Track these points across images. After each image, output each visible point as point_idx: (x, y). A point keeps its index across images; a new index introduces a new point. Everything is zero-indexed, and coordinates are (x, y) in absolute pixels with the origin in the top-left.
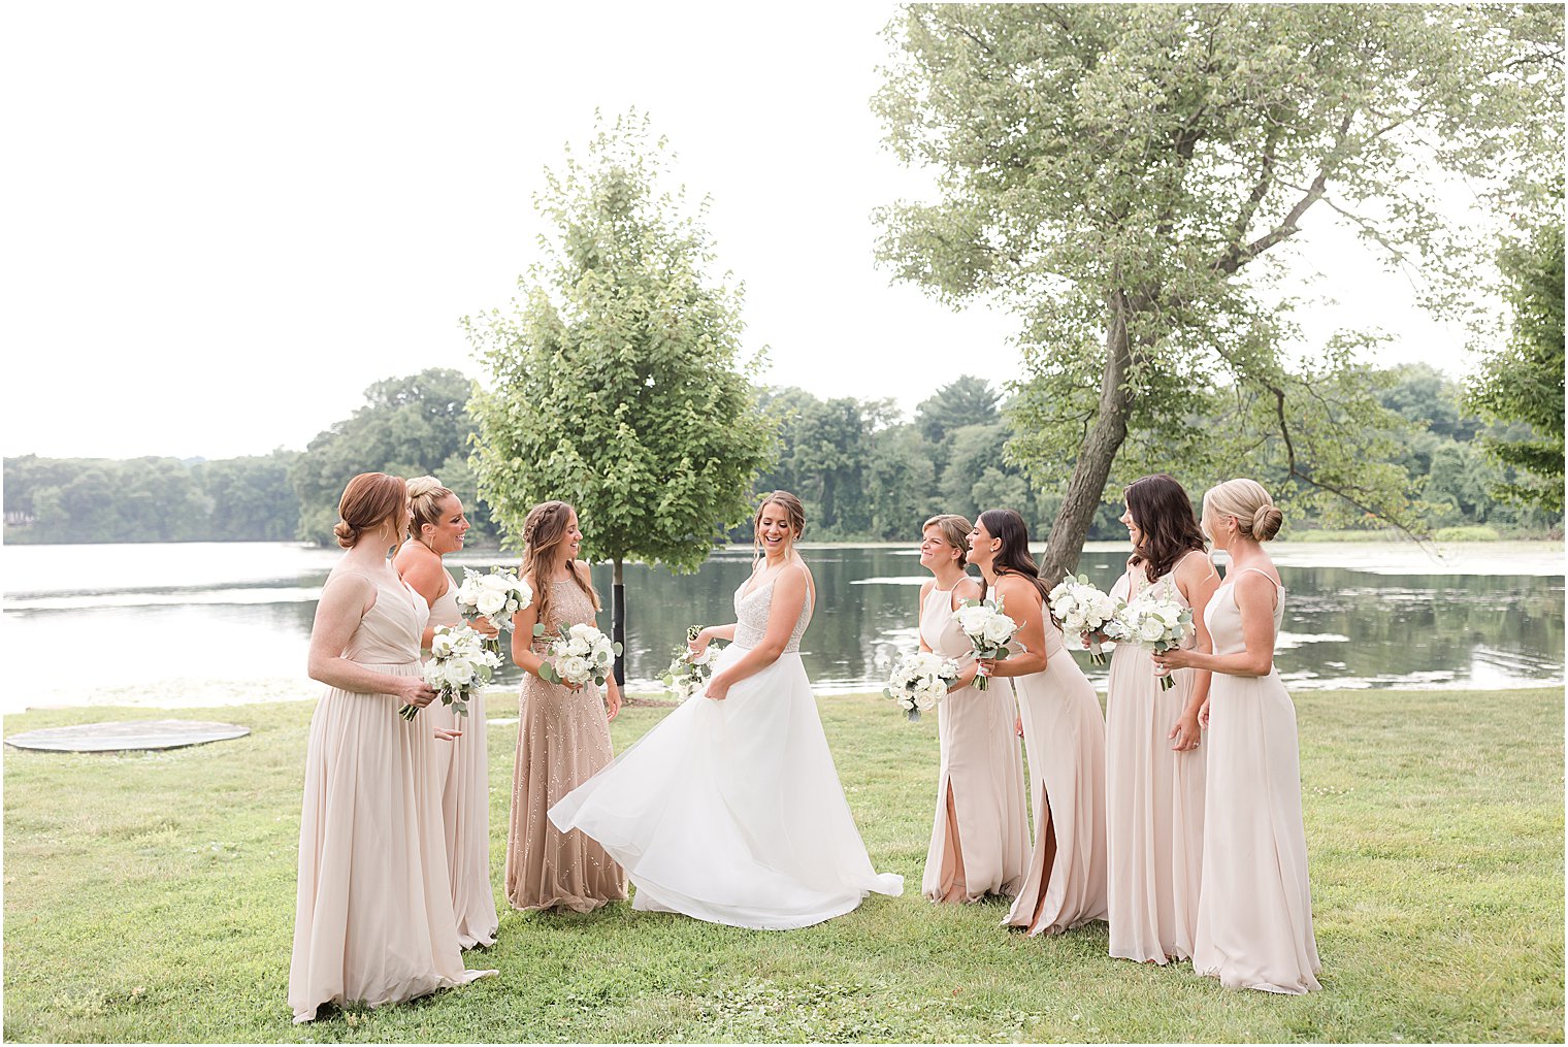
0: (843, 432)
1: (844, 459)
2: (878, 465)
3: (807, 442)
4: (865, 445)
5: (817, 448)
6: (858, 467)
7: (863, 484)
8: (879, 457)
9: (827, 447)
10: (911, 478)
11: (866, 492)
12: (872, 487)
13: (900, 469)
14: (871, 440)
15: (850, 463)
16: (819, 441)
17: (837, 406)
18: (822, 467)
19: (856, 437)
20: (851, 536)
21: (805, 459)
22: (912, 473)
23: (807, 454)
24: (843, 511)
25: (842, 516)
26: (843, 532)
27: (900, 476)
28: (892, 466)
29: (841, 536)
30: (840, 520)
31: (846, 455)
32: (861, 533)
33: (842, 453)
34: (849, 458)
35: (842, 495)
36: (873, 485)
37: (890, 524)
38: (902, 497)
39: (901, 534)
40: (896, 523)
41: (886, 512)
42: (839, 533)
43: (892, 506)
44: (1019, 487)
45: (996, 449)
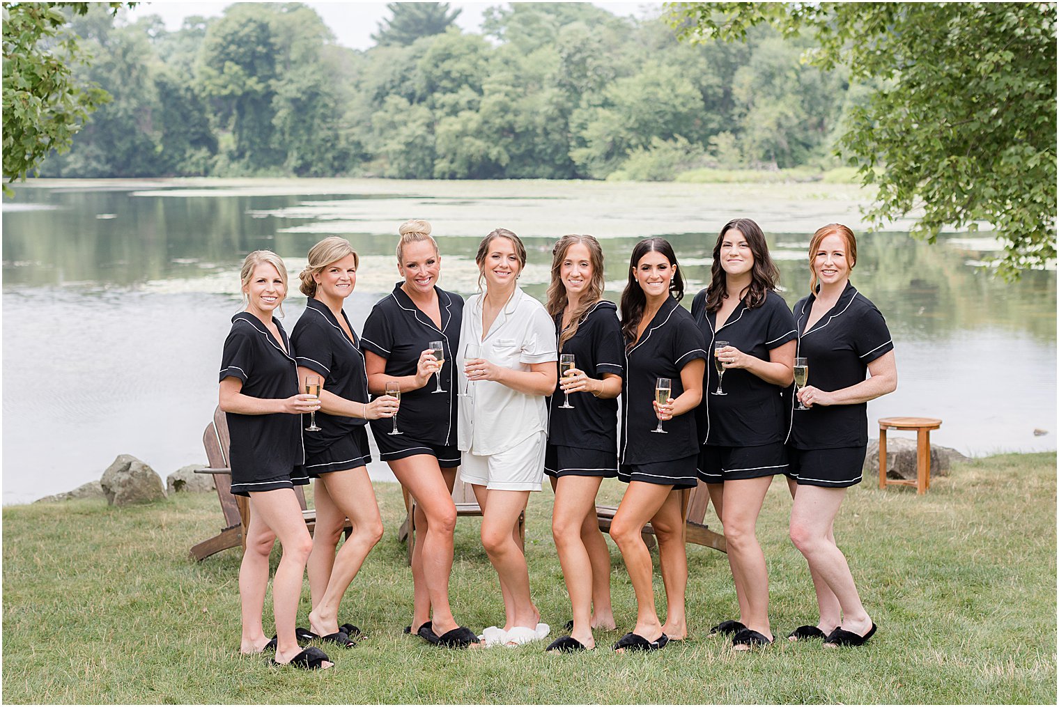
0: (254, 54)
1: (252, 83)
2: (291, 91)
3: (209, 64)
4: (279, 68)
5: (221, 70)
6: (270, 94)
7: (273, 113)
8: (291, 81)
9: (232, 68)
10: (325, 106)
11: (275, 121)
12: (282, 115)
13: (313, 95)
14: (287, 64)
15: (259, 87)
16: (223, 61)
17: (243, 26)
18: (225, 92)
19: (269, 59)
20: (262, 171)
21: (207, 83)
22: (327, 100)
23: (209, 77)
24: (252, 143)
25: (251, 148)
26: (253, 166)
27: (314, 103)
28: (304, 93)
29: (250, 170)
30: (248, 154)
31: (255, 79)
32: (273, 167)
33: (251, 75)
34: (259, 82)
35: (252, 124)
36: (282, 113)
37: (302, 158)
38: (315, 127)
39: (313, 169)
40: (309, 157)
41: (297, 144)
42: (248, 167)
43: (305, 138)
44: (420, 117)
45: (406, 74)
